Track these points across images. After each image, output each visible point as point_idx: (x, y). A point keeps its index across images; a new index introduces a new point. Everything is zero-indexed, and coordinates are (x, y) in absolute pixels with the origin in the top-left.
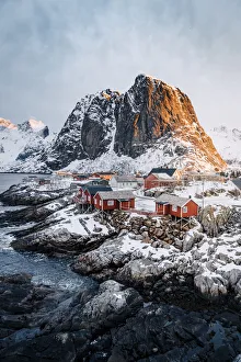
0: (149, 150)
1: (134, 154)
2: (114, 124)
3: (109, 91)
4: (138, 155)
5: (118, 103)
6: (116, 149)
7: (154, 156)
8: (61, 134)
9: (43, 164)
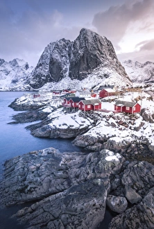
0: (89, 76)
1: (80, 78)
2: (68, 61)
3: (63, 40)
4: (83, 78)
5: (70, 47)
6: (70, 76)
7: (92, 79)
8: (37, 67)
9: (28, 85)
